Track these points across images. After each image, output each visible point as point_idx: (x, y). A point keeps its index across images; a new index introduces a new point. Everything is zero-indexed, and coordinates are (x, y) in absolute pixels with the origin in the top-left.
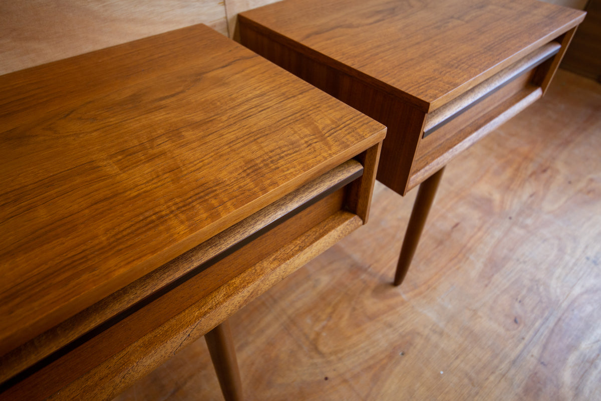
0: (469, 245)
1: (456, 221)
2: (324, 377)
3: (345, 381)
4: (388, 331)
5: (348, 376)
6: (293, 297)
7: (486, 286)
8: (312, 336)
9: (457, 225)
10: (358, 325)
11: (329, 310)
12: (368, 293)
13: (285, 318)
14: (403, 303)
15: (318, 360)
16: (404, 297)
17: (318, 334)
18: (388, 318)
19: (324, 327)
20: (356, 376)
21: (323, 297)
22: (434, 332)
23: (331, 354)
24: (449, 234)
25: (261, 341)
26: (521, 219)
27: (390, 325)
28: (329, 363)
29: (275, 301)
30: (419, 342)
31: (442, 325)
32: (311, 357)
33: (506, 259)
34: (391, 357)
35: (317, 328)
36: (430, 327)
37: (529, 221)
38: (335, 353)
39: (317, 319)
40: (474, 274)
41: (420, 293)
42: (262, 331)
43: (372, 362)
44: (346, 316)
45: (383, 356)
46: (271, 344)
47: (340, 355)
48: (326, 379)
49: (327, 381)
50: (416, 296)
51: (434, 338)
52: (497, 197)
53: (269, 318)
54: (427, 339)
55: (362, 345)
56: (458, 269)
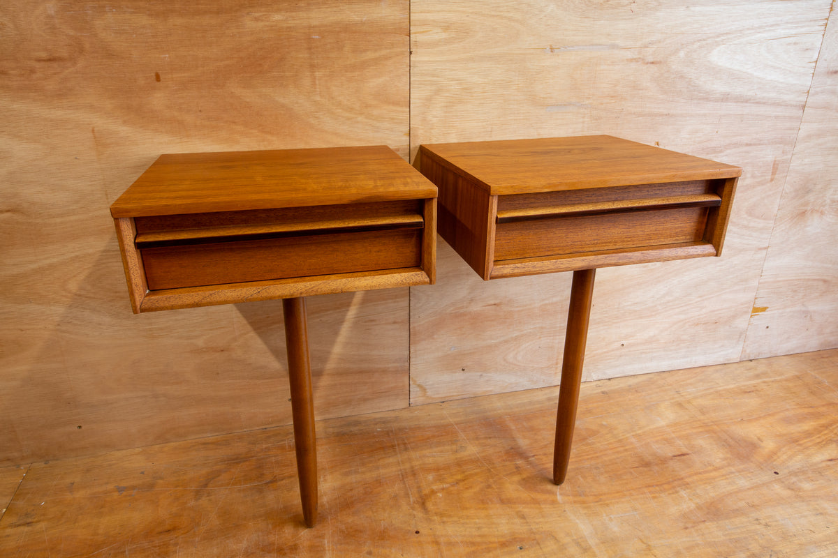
0: (688, 480)
1: (685, 450)
2: (416, 530)
3: (437, 543)
4: (517, 520)
5: (442, 540)
6: (426, 452)
7: (686, 528)
8: (427, 491)
9: (684, 455)
10: (483, 502)
11: (459, 477)
12: (516, 478)
13: (407, 466)
14: (554, 502)
15: (419, 514)
16: (559, 498)
17: (433, 492)
18: (525, 510)
19: (443, 489)
20: (450, 544)
21: (459, 464)
22: (578, 544)
23: (436, 514)
24: (663, 461)
25: (370, 476)
26: (794, 479)
27: (523, 517)
28: (429, 520)
29: (406, 449)
30: (550, 546)
31: (592, 542)
32: (413, 508)
33: (738, 512)
34: (503, 545)
35: (434, 487)
36: (575, 538)
37: (807, 486)
38: (442, 515)
39: (440, 479)
40: (674, 510)
41: (584, 502)
42: (378, 468)
43: (478, 540)
44: (476, 489)
45: (496, 540)
46: (379, 482)
47: (445, 519)
48: (417, 532)
49: (417, 535)
50: (575, 502)
51: (573, 550)
52: (769, 445)
53: (391, 460)
54: (563, 548)
55: (477, 521)
56: (654, 498)
